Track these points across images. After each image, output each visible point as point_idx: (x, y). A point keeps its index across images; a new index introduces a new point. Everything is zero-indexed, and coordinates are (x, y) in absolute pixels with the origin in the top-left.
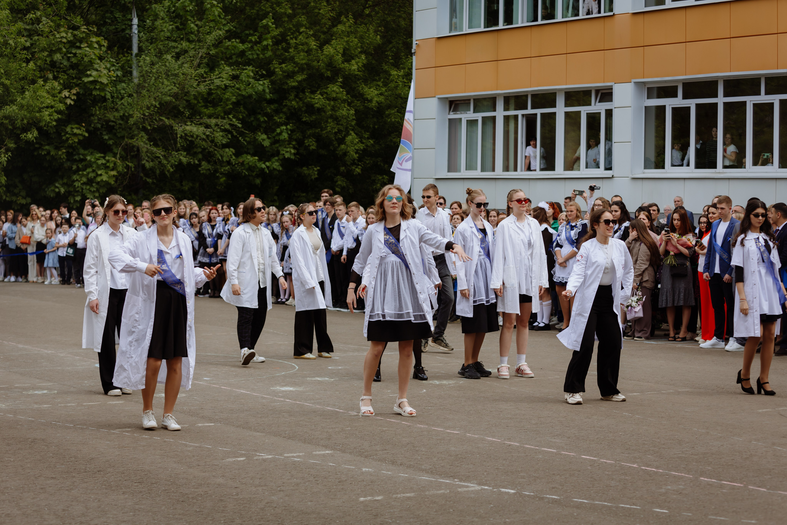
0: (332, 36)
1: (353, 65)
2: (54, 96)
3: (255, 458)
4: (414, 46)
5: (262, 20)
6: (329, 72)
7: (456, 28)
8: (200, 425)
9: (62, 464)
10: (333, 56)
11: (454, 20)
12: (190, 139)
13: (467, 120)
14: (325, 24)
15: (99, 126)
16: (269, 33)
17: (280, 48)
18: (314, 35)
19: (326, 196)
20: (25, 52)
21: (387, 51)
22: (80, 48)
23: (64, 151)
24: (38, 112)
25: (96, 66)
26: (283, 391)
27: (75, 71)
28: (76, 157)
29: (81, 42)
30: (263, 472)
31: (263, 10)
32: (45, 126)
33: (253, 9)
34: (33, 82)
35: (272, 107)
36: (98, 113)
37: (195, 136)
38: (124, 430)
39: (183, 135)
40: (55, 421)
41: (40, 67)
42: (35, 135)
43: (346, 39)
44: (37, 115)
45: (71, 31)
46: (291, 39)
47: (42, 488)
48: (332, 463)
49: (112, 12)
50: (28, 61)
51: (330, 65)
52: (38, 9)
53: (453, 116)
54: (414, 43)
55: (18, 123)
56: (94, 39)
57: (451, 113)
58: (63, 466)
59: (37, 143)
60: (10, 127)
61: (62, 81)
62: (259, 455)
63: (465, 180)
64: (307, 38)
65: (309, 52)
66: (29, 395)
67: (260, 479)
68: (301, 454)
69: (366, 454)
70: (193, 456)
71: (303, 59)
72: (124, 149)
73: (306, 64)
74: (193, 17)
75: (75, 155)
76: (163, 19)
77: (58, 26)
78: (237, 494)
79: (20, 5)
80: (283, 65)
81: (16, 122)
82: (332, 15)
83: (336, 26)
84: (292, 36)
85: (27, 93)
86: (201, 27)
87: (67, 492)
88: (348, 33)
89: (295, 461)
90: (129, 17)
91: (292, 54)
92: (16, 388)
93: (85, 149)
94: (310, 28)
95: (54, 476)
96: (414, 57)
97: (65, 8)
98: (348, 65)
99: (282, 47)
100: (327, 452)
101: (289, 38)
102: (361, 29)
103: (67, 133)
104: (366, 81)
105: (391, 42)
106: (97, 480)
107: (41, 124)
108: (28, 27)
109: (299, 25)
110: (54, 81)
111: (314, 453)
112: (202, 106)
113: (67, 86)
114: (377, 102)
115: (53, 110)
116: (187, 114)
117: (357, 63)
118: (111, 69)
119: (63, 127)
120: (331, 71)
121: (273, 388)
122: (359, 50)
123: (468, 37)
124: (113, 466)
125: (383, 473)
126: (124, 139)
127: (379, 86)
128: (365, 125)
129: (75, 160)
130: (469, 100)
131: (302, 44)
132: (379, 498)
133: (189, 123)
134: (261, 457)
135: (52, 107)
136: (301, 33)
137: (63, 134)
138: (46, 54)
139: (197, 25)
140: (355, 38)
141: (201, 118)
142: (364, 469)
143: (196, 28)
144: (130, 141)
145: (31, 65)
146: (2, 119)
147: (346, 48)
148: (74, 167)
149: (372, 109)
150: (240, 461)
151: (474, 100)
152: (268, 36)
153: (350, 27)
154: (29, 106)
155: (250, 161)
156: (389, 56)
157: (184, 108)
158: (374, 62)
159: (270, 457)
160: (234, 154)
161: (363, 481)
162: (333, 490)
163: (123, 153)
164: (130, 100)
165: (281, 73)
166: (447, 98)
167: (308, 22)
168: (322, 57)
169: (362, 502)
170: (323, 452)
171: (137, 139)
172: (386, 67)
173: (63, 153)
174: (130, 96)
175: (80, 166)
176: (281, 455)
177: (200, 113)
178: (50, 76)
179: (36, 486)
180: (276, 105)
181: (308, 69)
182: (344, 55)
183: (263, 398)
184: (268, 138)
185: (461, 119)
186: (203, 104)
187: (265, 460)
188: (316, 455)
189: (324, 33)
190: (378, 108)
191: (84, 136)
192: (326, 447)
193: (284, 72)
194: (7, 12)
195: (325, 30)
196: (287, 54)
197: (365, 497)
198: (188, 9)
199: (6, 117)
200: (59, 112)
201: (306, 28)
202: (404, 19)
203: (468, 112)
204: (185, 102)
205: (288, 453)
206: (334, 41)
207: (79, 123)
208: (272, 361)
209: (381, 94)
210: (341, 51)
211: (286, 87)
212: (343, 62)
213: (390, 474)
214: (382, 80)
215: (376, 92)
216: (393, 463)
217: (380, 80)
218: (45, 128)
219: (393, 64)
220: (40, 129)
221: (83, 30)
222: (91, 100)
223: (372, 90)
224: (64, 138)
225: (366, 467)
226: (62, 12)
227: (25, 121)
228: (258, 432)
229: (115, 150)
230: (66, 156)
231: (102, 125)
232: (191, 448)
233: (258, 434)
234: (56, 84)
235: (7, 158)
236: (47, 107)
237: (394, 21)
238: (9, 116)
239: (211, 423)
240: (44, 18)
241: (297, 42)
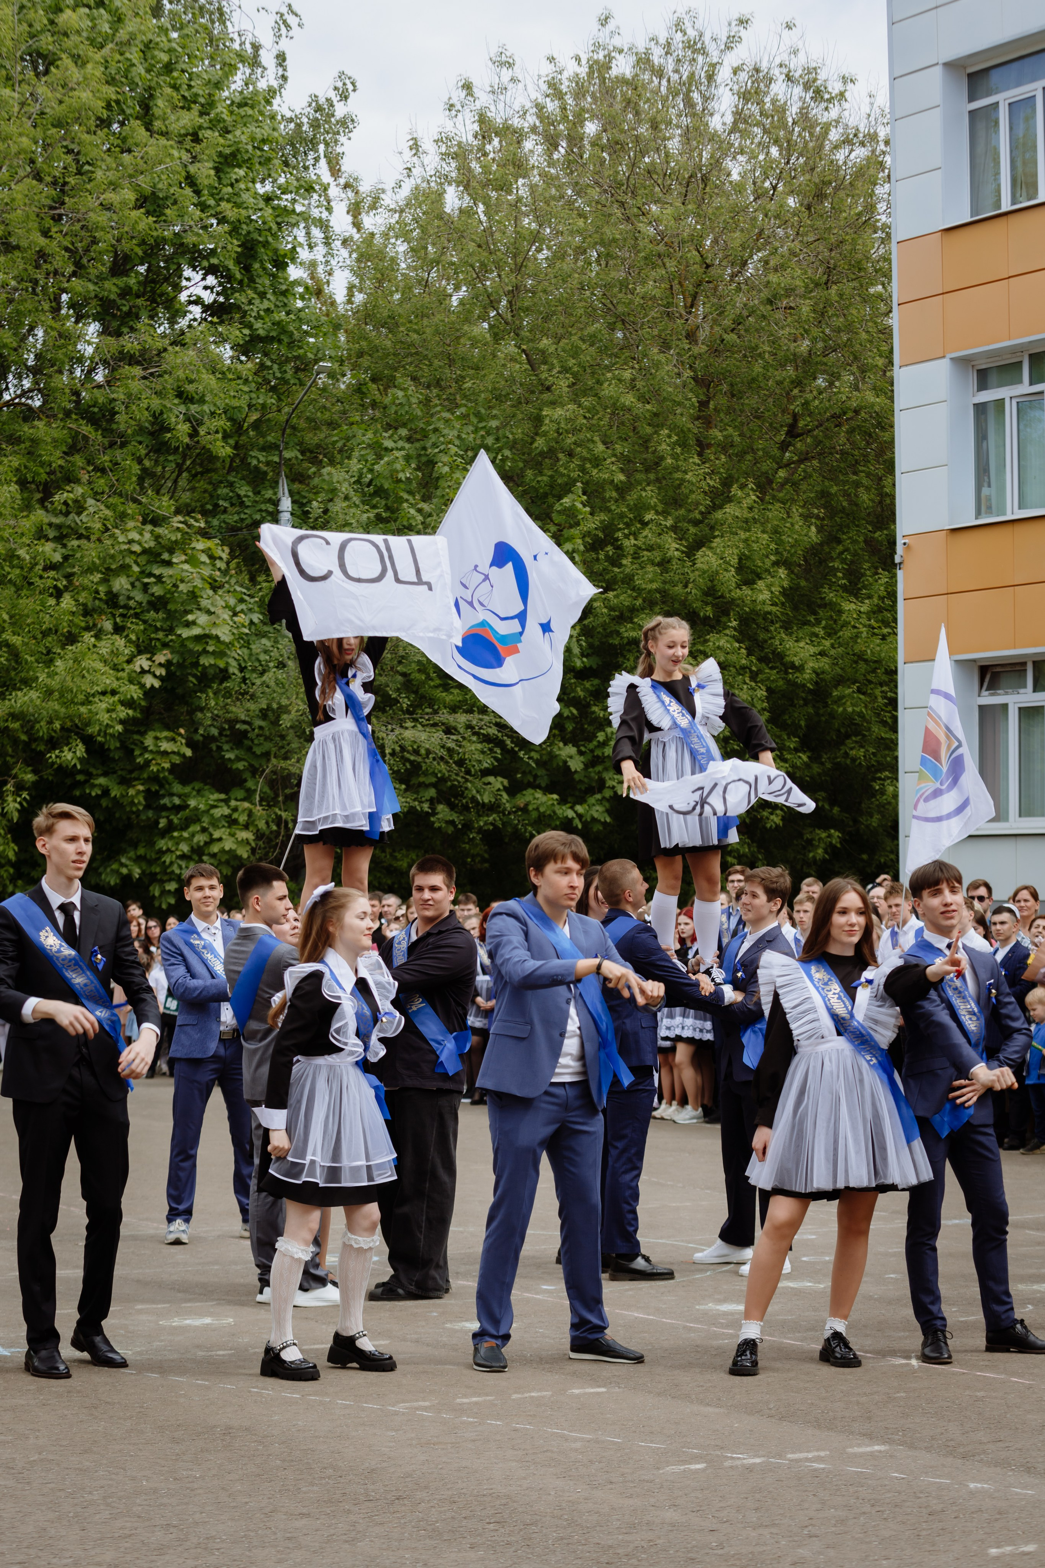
0: (712, 528)
1: (761, 591)
2: (116, 668)
3: (727, 1464)
4: (900, 549)
5: (560, 498)
6: (709, 608)
7: (989, 508)
8: (576, 1391)
9: (312, 1484)
10: (717, 573)
11: (985, 491)
12: (412, 758)
13: (1020, 709)
14: (698, 504)
15: (215, 732)
16: (578, 524)
17: (602, 556)
18: (674, 528)
19: (739, 881)
20: (52, 573)
21: (832, 559)
22: (169, 564)
23: (141, 788)
24: (83, 704)
25: (204, 603)
26: (726, 1314)
27: (161, 615)
28: (166, 801)
29: (171, 552)
30: (757, 1496)
31: (563, 475)
32: (99, 735)
33: (541, 473)
34: (71, 639)
35: (588, 685)
36: (213, 703)
37: (423, 752)
38: (416, 1404)
39: (398, 749)
40: (256, 1387)
41: (85, 605)
42: (78, 754)
43: (743, 535)
44: (83, 709)
45: (149, 527)
46: (627, 536)
47: (289, 1538)
48: (896, 1472)
49: (231, 485)
50: (58, 594)
51: (711, 592)
52: (77, 481)
53: (988, 699)
54: (900, 541)
55: (42, 729)
56: (201, 544)
57: (985, 693)
58: (315, 1488)
59: (80, 772)
60: (24, 737)
61: (133, 637)
62: (732, 1458)
63: (1019, 838)
64: (660, 534)
65: (664, 564)
66: (175, 1328)
67: (756, 1509)
68: (822, 1454)
69: (961, 1450)
70: (591, 1461)
71: (651, 581)
72: (272, 783)
73: (657, 590)
74: (410, 492)
75: (163, 796)
76: (347, 498)
77: (123, 516)
78: (721, 1546)
79: (39, 474)
80: (611, 594)
81: (37, 726)
82: (712, 483)
83: (721, 507)
84: (626, 531)
85: (59, 663)
86: (430, 515)
87: (347, 1546)
88: (746, 521)
89: (816, 1470)
90: (269, 494)
91: (628, 570)
92: (140, 1312)
93: (184, 782)
94: (665, 513)
95: (305, 1511)
96: (900, 574)
97: (134, 479)
98: (750, 592)
99: (607, 556)
100: (877, 1448)
101: (619, 534)
102: (775, 512)
103: (145, 749)
104: (787, 626)
105: (839, 541)
106: (403, 1517)
107: (93, 730)
108: (57, 520)
109: (640, 508)
110: (117, 637)
111: (850, 1450)
112: (437, 687)
113: (145, 648)
114: (815, 672)
115: (116, 698)
116: (405, 703)
117: (769, 587)
118: (238, 609)
119: (136, 737)
120: (713, 605)
121: (702, 1307)
122: (773, 558)
123: (1018, 528)
124: (426, 1487)
125: (1017, 1494)
126: (269, 760)
127: (817, 636)
128: (789, 722)
129: (164, 808)
130: (1024, 664)
131: (650, 548)
132: (1030, 1548)
133: (409, 724)
134: (739, 1463)
135: (114, 693)
136: (647, 524)
137: (137, 753)
138: (96, 577)
139: (420, 511)
140: (763, 532)
141: (436, 712)
142: (972, 1485)
143: (420, 518)
144: (283, 764)
145: (67, 602)
146: (7, 721)
147: (744, 555)
148: (163, 823)
149: (804, 686)
150: (697, 1471)
151: (1034, 663)
152: (575, 532)
153: (751, 509)
154: (63, 691)
155: (542, 804)
156: (838, 570)
157: (398, 690)
158: (803, 583)
159: (758, 1460)
160: (505, 789)
161: (980, 1510)
162: (924, 1533)
163: (267, 789)
164: (281, 675)
165: (605, 610)
166: (974, 661)
167: (661, 501)
168: (692, 576)
169: (997, 1558)
170: (869, 1449)
171: (298, 761)
172: (831, 596)
173: (139, 792)
174: (281, 665)
175: (176, 821)
176: (780, 1456)
177: (431, 702)
178: (108, 626)
179: (275, 1533)
180: (596, 682)
181: (663, 603)
182: (740, 569)
183: (690, 1329)
184: (581, 753)
185: (1005, 707)
186: (438, 682)
187: (750, 1469)
188: (855, 1455)
189: (696, 523)
190: (816, 683)
191: (184, 756)
192: (870, 1437)
193: (611, 609)
194: (14, 488)
195: (699, 517)
196: (616, 570)
197: (998, 1547)
198: (401, 476)
199: (13, 716)
200: (129, 703)
201: (657, 513)
202: (868, 489)
203: (1022, 691)
204: (399, 678)
205: (793, 1453)
206: (718, 540)
207: (171, 726)
208: (673, 1245)
209: (822, 654)
210: (735, 561)
211: (616, 641)
212: (738, 586)
213: (1032, 1496)
214: (824, 622)
215: (813, 650)
216: (1029, 1469)
217: (818, 622)
218: (99, 739)
219: (844, 588)
220: (88, 741)
221: (176, 525)
222: (195, 676)
223: (802, 644)
224: (139, 760)
225: (974, 1480)
226: (131, 486)
227: (57, 725)
228: (708, 1405)
229: (250, 784)
230: (145, 799)
231: (222, 730)
232: (578, 1445)
233: (710, 1409)
234: (120, 642)
235: (20, 803)
236: (104, 693)
237: (846, 494)
238: (22, 712)
239: (599, 1387)
240: (90, 502)
241: (639, 543)
